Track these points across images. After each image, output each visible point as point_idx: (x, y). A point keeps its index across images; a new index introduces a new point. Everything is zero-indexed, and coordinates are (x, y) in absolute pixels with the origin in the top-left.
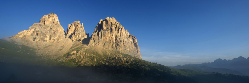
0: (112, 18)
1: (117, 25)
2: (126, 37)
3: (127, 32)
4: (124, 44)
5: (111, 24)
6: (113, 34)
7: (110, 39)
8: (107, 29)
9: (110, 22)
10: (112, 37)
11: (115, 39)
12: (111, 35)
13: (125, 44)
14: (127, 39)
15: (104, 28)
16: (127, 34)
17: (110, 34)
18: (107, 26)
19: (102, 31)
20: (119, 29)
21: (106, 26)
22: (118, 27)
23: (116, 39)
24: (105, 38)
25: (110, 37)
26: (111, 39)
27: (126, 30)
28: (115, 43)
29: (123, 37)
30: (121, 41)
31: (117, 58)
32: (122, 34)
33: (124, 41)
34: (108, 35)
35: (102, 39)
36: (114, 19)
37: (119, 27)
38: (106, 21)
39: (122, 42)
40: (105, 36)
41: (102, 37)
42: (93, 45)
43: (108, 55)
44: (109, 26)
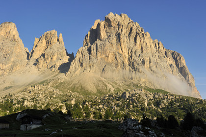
0: (121, 15)
1: (131, 29)
2: (157, 54)
3: (159, 44)
4: (150, 67)
5: (118, 25)
6: (123, 46)
7: (116, 58)
8: (110, 36)
9: (115, 22)
10: (121, 52)
11: (127, 56)
12: (118, 49)
13: (154, 68)
14: (158, 59)
15: (103, 34)
16: (159, 48)
17: (115, 46)
18: (109, 30)
19: (98, 42)
20: (136, 36)
21: (106, 31)
22: (134, 31)
23: (131, 57)
24: (104, 56)
25: (117, 54)
26: (118, 57)
27: (157, 41)
28: (129, 65)
29: (148, 53)
30: (143, 62)
31: (128, 95)
32: (144, 45)
33: (150, 62)
34: (111, 48)
35: (99, 59)
36: (125, 17)
37: (137, 32)
38: (108, 21)
39: (147, 63)
40: (104, 52)
41: (99, 54)
42: (76, 72)
43: (110, 90)
44: (113, 31)
